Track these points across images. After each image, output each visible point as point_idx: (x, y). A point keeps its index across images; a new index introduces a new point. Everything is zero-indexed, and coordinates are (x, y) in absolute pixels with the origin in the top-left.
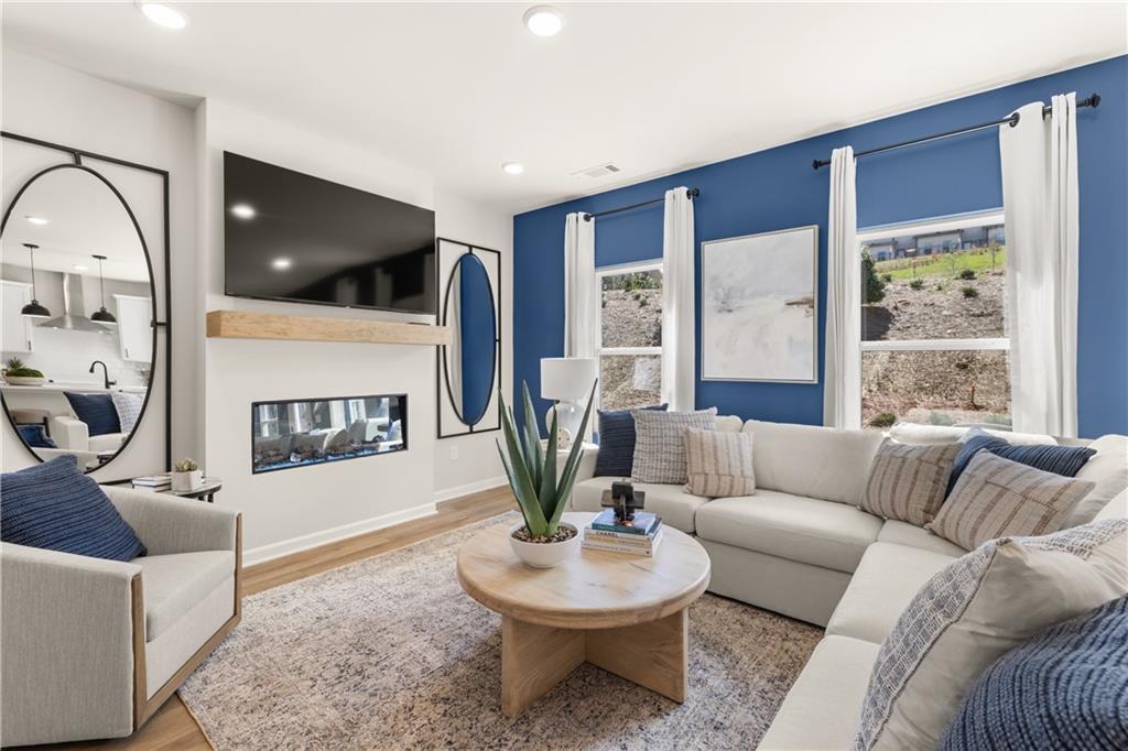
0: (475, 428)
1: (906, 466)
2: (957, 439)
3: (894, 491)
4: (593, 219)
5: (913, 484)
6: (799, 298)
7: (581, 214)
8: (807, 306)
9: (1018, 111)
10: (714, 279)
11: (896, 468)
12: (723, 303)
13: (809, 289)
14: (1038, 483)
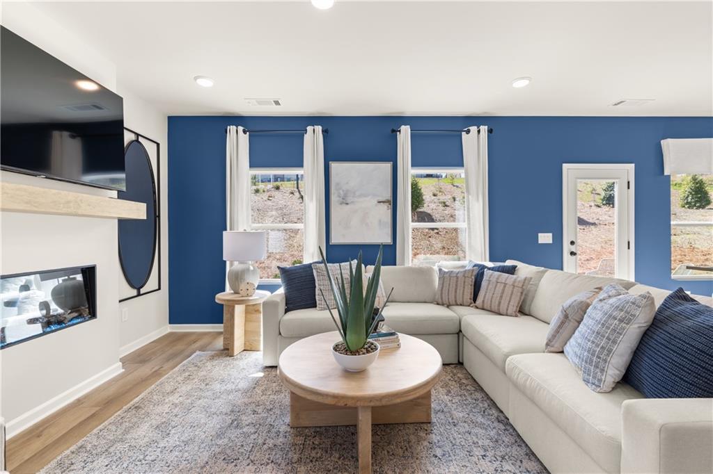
0: (142, 291)
1: (459, 280)
2: (465, 267)
3: (456, 292)
4: (248, 133)
5: (464, 287)
6: (384, 199)
7: (241, 129)
8: (387, 204)
9: (470, 128)
10: (338, 184)
11: (455, 281)
12: (343, 199)
13: (388, 195)
14: (515, 279)
